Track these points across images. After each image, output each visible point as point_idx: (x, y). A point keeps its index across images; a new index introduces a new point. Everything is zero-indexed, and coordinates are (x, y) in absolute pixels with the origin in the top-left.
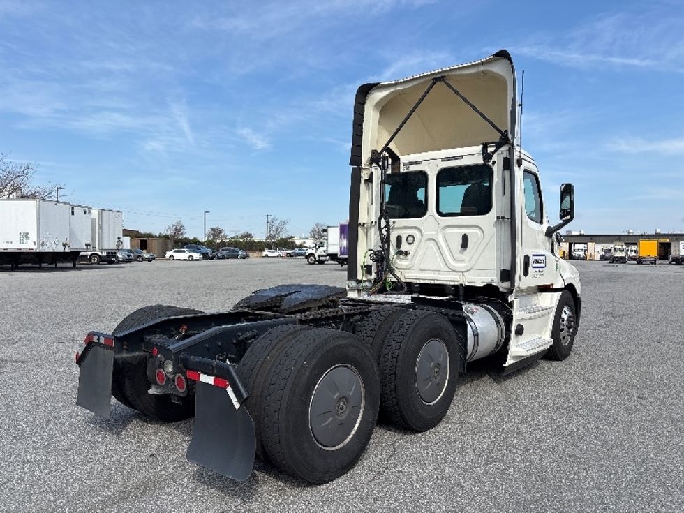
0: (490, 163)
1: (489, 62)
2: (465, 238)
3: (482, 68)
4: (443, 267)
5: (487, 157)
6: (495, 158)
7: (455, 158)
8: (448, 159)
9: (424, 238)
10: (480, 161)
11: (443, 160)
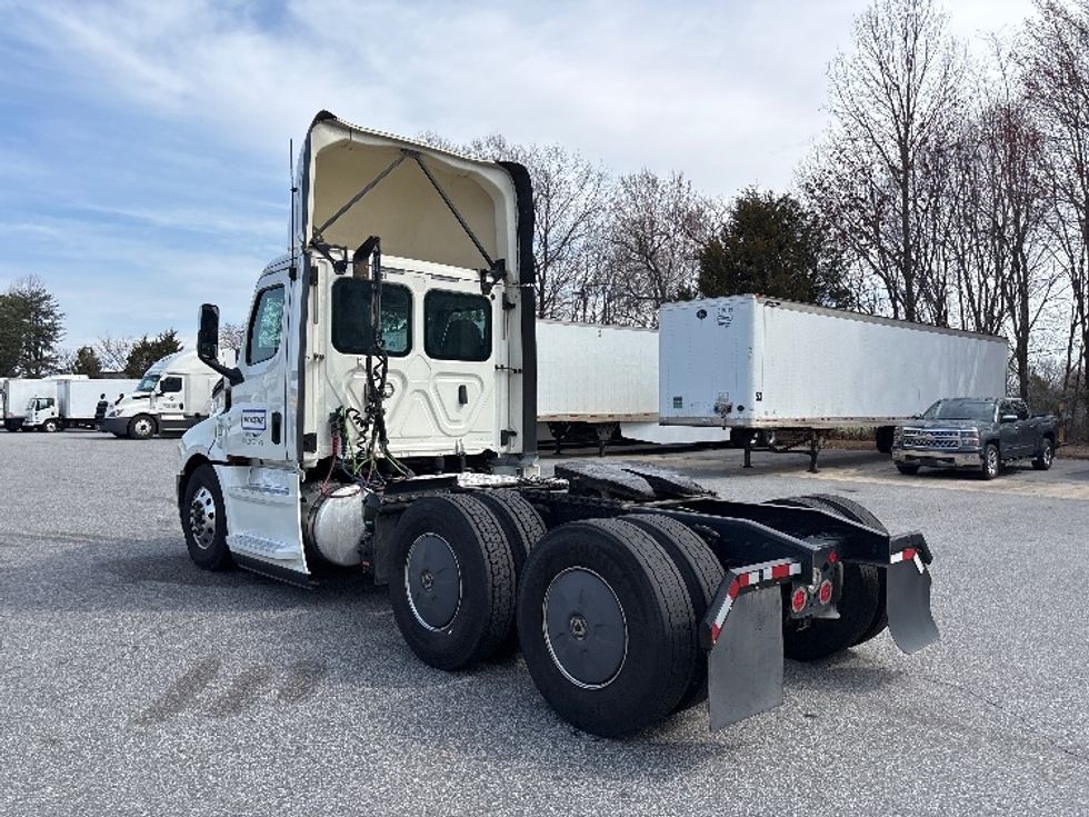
0: (489, 297)
1: (485, 165)
2: (462, 390)
3: (469, 167)
4: (434, 431)
5: (486, 288)
6: (494, 290)
7: (452, 279)
8: (441, 277)
9: (410, 389)
10: (477, 290)
11: (434, 277)
